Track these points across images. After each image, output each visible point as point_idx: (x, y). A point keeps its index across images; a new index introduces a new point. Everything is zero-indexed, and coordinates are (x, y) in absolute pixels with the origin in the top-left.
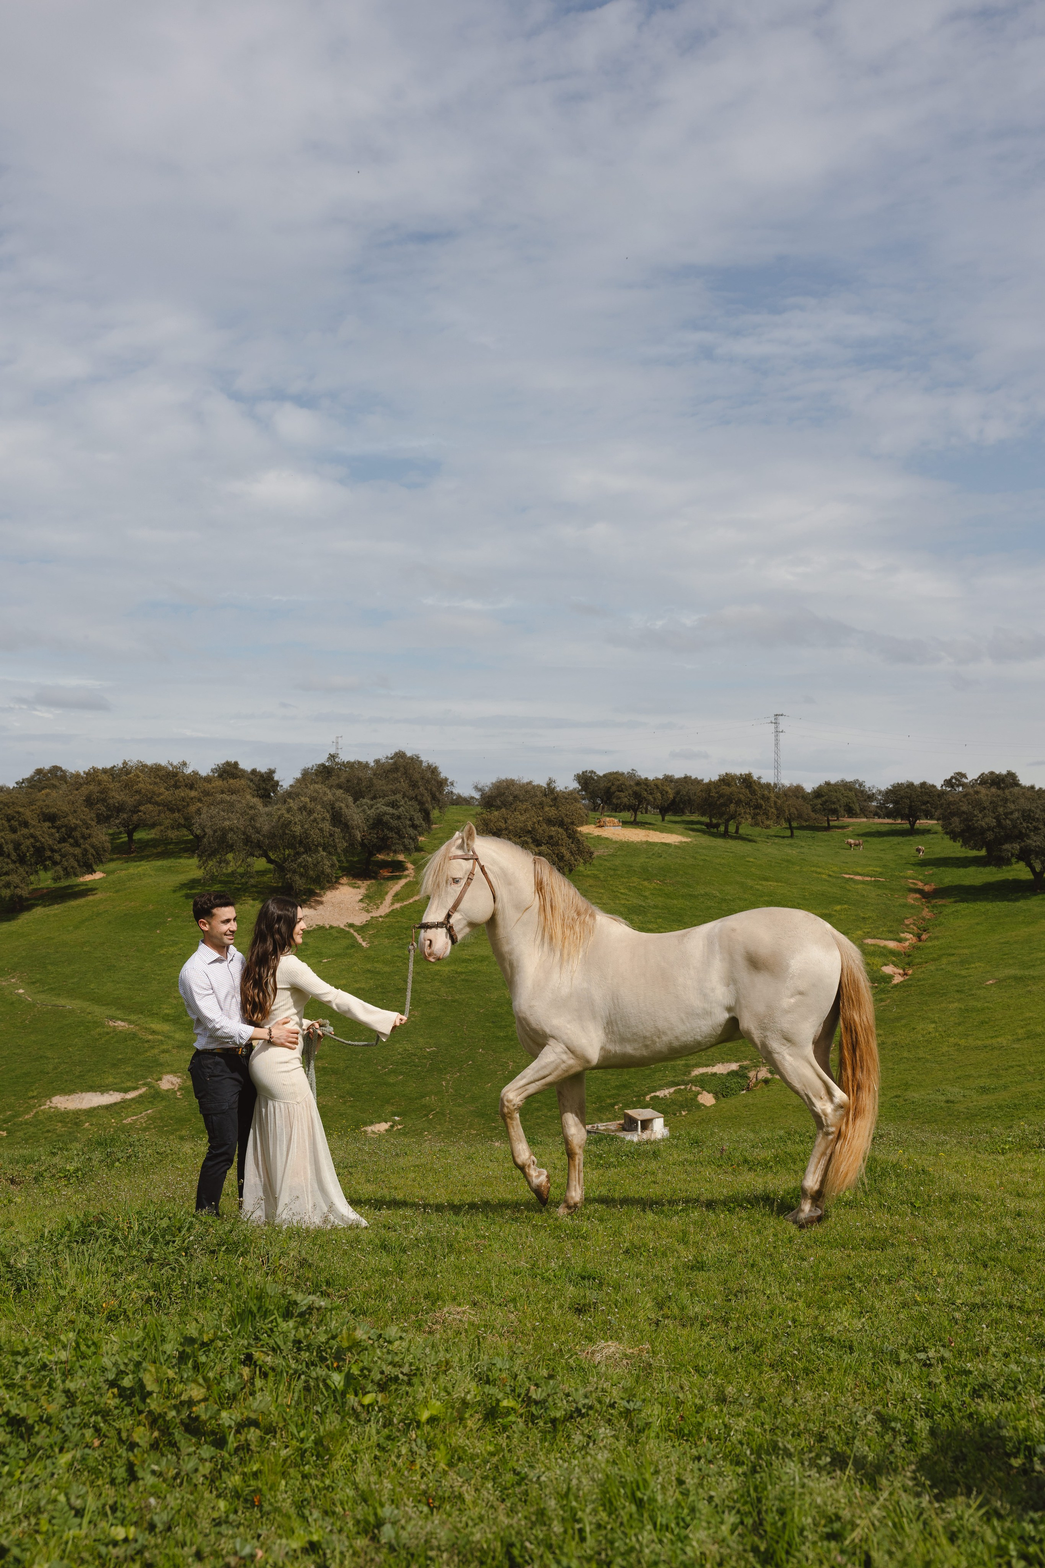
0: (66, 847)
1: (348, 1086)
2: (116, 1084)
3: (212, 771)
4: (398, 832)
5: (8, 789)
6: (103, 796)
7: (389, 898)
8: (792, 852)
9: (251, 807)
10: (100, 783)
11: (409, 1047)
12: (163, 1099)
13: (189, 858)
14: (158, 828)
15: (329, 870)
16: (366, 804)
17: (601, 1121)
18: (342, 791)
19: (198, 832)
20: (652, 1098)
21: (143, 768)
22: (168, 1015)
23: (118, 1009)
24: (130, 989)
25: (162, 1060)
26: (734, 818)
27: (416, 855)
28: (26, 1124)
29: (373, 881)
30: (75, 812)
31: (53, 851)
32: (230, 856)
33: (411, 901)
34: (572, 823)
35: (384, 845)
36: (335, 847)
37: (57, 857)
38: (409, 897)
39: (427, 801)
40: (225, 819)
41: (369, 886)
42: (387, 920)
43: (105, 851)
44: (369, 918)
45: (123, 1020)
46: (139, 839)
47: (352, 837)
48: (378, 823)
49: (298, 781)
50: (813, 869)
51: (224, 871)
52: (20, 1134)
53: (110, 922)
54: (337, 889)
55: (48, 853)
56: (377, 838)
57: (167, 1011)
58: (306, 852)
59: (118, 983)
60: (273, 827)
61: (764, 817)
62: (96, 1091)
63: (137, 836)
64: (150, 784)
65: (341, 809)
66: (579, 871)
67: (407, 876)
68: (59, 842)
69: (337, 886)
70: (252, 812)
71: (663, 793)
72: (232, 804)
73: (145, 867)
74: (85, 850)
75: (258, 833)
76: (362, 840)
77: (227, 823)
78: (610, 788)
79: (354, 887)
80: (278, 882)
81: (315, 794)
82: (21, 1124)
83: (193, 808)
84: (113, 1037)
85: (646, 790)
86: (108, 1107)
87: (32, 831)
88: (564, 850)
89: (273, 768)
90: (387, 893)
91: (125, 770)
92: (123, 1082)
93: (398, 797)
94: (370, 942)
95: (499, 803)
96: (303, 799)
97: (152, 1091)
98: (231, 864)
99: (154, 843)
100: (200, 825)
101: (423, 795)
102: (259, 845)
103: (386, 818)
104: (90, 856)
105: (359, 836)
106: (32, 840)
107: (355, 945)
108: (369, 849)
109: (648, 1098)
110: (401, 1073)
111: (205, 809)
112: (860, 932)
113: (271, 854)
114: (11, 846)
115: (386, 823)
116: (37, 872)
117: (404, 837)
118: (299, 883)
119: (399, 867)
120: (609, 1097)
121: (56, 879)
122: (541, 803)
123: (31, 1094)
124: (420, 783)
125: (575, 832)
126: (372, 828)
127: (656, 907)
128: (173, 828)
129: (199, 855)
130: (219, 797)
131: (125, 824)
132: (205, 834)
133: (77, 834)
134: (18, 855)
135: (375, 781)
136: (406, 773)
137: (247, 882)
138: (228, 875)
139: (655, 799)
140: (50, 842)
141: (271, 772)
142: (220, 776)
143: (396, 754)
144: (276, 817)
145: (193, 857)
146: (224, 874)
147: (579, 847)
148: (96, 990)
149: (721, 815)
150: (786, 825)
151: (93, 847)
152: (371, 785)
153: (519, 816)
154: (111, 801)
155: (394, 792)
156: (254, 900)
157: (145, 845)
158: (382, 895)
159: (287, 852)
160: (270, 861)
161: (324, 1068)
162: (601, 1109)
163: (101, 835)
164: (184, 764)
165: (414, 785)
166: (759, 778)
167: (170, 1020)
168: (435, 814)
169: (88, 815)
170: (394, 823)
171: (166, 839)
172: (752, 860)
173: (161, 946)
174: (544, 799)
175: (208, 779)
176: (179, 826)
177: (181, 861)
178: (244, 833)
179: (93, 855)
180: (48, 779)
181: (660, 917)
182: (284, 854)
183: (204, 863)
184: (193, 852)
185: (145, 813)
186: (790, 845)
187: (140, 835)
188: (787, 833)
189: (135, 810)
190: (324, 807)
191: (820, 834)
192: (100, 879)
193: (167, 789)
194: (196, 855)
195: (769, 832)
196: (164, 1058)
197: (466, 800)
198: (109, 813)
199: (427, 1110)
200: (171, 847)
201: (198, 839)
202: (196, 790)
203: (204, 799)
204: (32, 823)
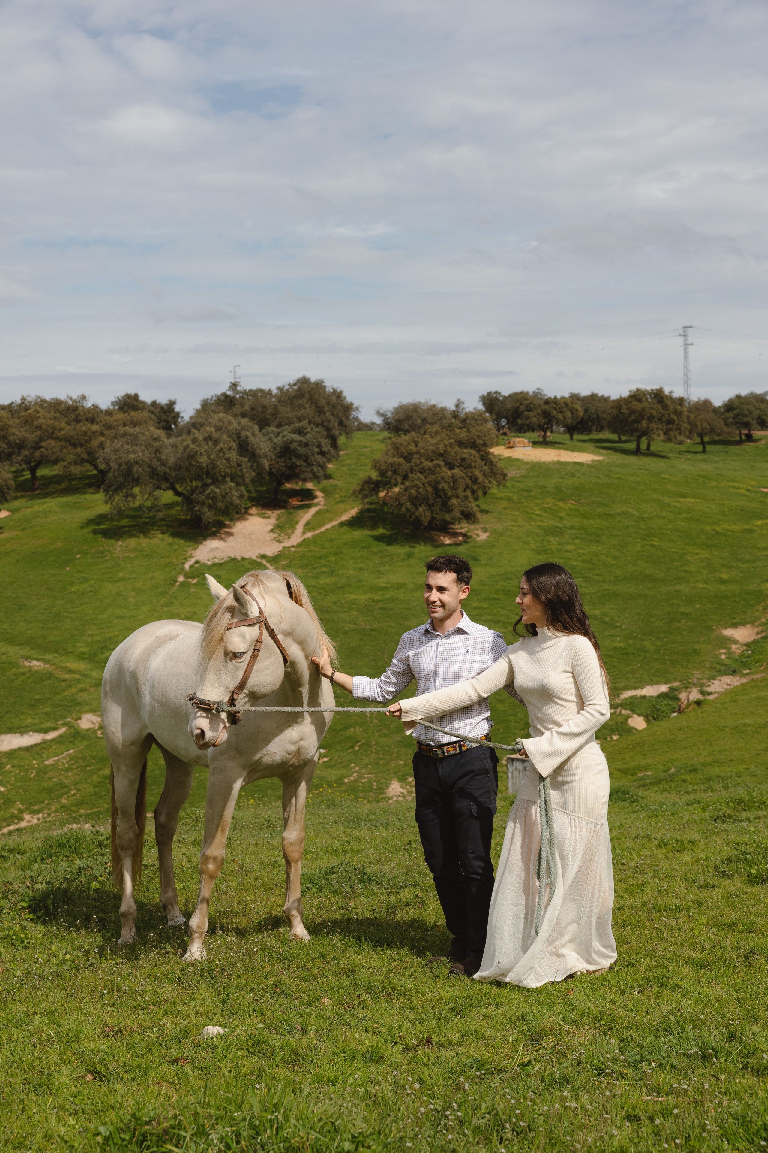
2: (35, 725)
3: (113, 403)
4: (306, 459)
6: (4, 433)
7: (300, 528)
8: (708, 467)
9: (156, 440)
12: (84, 738)
13: (94, 493)
14: (62, 464)
15: (238, 502)
16: (273, 432)
18: (247, 420)
19: (102, 467)
21: (42, 403)
22: (84, 653)
23: (32, 648)
24: (43, 628)
25: (80, 700)
26: (647, 434)
27: (325, 483)
29: (283, 511)
32: (136, 490)
33: (323, 529)
34: (485, 445)
35: (292, 474)
36: (243, 477)
38: (320, 526)
39: (334, 427)
40: (129, 453)
41: (279, 515)
42: (300, 549)
43: (9, 489)
44: (281, 549)
45: (38, 660)
46: (43, 476)
47: (260, 466)
48: (286, 451)
49: (198, 412)
50: (731, 484)
51: (131, 505)
53: (18, 561)
54: (247, 519)
56: (285, 466)
57: (82, 649)
58: (213, 483)
59: (31, 622)
60: (178, 459)
61: (677, 433)
62: (15, 733)
63: (39, 473)
64: (51, 419)
65: (247, 437)
66: (492, 494)
67: (316, 505)
69: (247, 516)
70: (156, 444)
71: (573, 411)
72: (135, 437)
73: (50, 504)
75: (164, 465)
76: (271, 469)
77: (132, 456)
78: (518, 408)
79: (264, 517)
80: (187, 515)
81: (220, 424)
83: (95, 443)
84: (29, 678)
85: (555, 409)
86: (29, 749)
88: (478, 473)
89: (173, 399)
90: (297, 522)
91: (24, 406)
92: (42, 723)
93: (305, 423)
95: (406, 426)
96: (208, 429)
97: (72, 731)
98: (138, 498)
99: (57, 479)
100: (104, 459)
101: (330, 421)
102: (165, 478)
103: (293, 445)
105: (266, 464)
108: (278, 478)
111: (108, 443)
113: (178, 487)
115: (294, 451)
117: (313, 465)
118: (208, 515)
119: (308, 495)
122: (450, 425)
124: (326, 409)
125: (488, 453)
126: (280, 457)
127: (572, 528)
128: (76, 464)
129: (105, 490)
130: (122, 430)
131: (27, 461)
132: (110, 468)
135: (280, 408)
136: (311, 399)
137: (155, 516)
138: (135, 509)
139: (565, 417)
141: (172, 403)
142: (121, 409)
143: (298, 380)
144: (182, 448)
145: (97, 492)
146: (131, 509)
147: (492, 469)
148: (9, 631)
149: (633, 431)
150: (698, 440)
152: (275, 413)
153: (430, 439)
154: (12, 438)
155: (300, 419)
156: (163, 533)
157: (48, 481)
158: (292, 525)
159: (194, 484)
160: (177, 493)
163: (4, 473)
164: (84, 397)
165: (320, 411)
166: (671, 392)
167: (86, 659)
168: (342, 440)
170: (302, 450)
171: (70, 475)
172: (667, 476)
173: (72, 584)
174: (453, 420)
175: (109, 413)
176: (83, 461)
177: (87, 496)
178: (150, 466)
181: (577, 538)
182: (191, 486)
183: (110, 498)
184: (99, 487)
185: (47, 449)
186: (704, 460)
187: (43, 472)
188: (700, 448)
189: (37, 446)
190: (229, 436)
191: (732, 448)
192: (6, 518)
193: (68, 424)
194: (102, 490)
195: (682, 448)
196: (82, 697)
197: (369, 427)
198: (11, 450)
199: (352, 741)
200: (75, 482)
201: (103, 473)
202: (97, 424)
203: (106, 433)
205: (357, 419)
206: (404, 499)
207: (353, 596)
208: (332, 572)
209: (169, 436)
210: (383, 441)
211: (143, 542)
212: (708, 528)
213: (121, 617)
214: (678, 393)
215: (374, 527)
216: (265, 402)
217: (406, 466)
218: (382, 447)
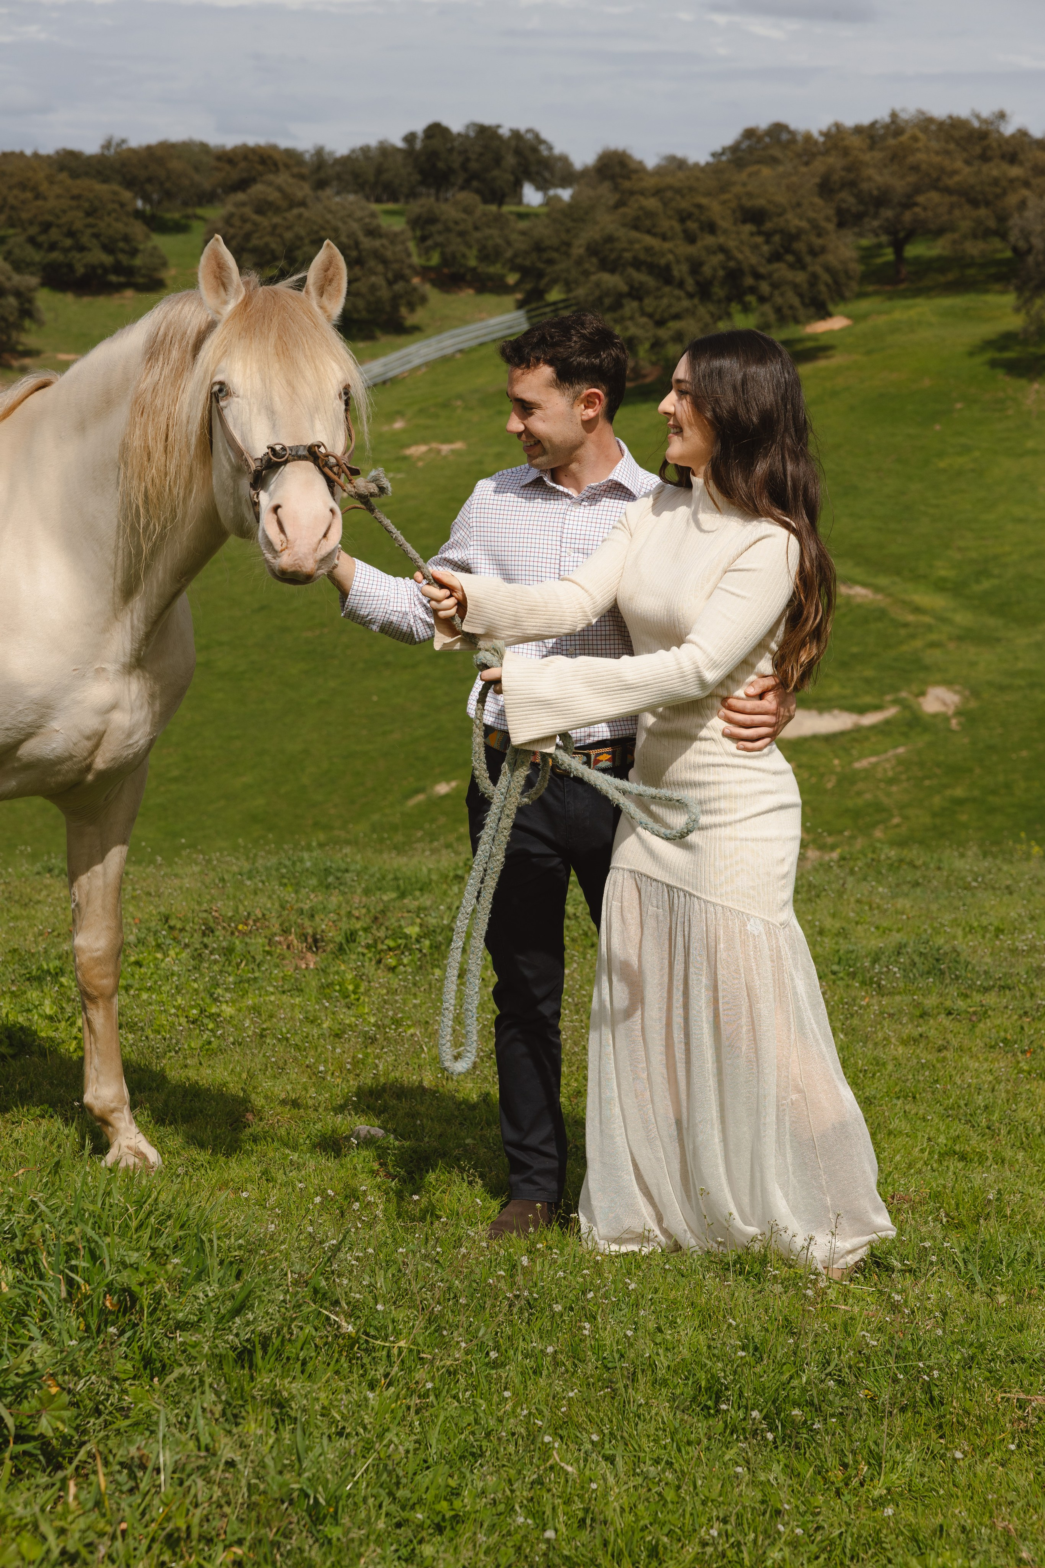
0: (781, 270)
2: (845, 697)
6: (852, 176)
10: (846, 152)
12: (926, 729)
14: (950, 237)
19: (1020, 244)
21: (926, 123)
22: (944, 580)
23: (858, 565)
24: (880, 529)
25: (928, 661)
30: (799, 205)
31: (758, 276)
37: (765, 288)
43: (849, 277)
45: (864, 585)
46: (917, 258)
55: (749, 281)
57: (943, 573)
62: (810, 709)
63: (912, 251)
64: (937, 153)
68: (770, 261)
73: (922, 309)
74: (814, 277)
83: (1012, 200)
84: (844, 615)
86: (829, 739)
87: (722, 240)
91: (895, 126)
92: (858, 695)
97: (908, 714)
99: (940, 265)
100: (1022, 231)
104: (823, 288)
106: (721, 257)
111: (1034, 201)
114: (685, 267)
116: (729, 315)
128: (975, 236)
129: (1019, 288)
131: (890, 229)
132: (1032, 248)
133: (800, 246)
134: (698, 283)
140: (754, 260)
145: (1003, 292)
151: (828, 269)
154: (865, 186)
157: (925, 267)
163: (846, 250)
164: (1002, 116)
169: (823, 211)
171: (963, 258)
173: (941, 455)
176: (987, 233)
177: (988, 298)
179: (827, 285)
180: (763, 149)
183: (1026, 302)
184: (1010, 281)
185: (925, 209)
187: (914, 250)
189: (908, 203)
192: (842, 330)
193: (968, 162)
194: (1011, 288)
196: (932, 656)
198: (861, 208)
200: (971, 272)
201: (1019, 257)
202: (1021, 164)
203: (1035, 181)
204: (723, 224)
213: (1020, 521)
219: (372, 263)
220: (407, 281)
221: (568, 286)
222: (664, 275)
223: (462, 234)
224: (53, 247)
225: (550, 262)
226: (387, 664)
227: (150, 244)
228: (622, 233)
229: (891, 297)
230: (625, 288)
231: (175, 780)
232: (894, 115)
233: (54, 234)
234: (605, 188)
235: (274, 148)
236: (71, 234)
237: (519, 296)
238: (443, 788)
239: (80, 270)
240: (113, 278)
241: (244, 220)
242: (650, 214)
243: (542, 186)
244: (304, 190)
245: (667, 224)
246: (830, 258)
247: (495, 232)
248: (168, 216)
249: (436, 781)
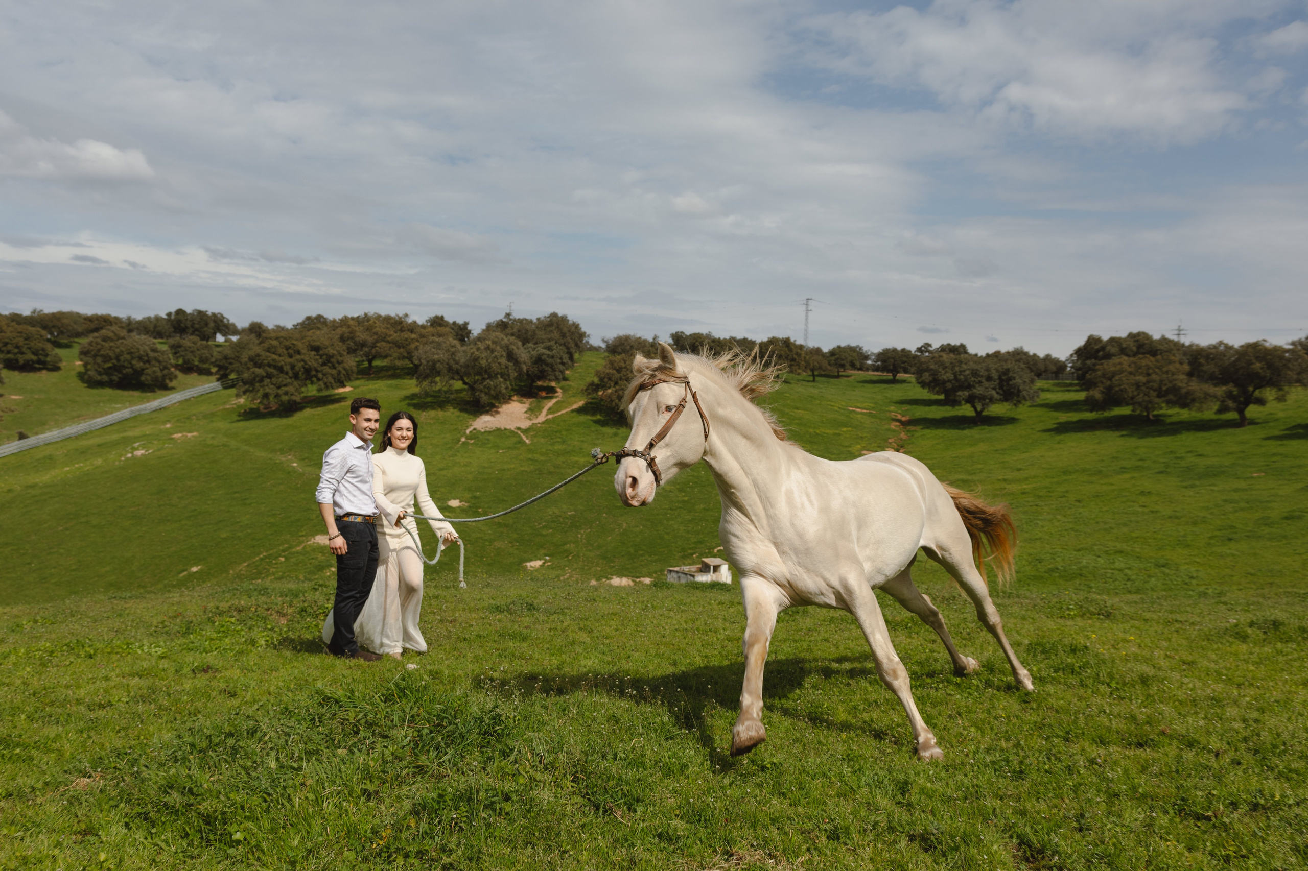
0: (326, 369)
1: (515, 536)
3: (426, 321)
4: (552, 366)
5: (287, 330)
6: (352, 335)
7: (544, 412)
8: (816, 391)
9: (453, 347)
10: (349, 326)
11: (556, 511)
13: (410, 379)
14: (389, 359)
15: (504, 391)
16: (531, 347)
17: (684, 564)
18: (514, 338)
19: (417, 362)
20: (719, 551)
21: (379, 317)
27: (563, 383)
28: (298, 553)
29: (534, 399)
30: (333, 345)
31: (317, 371)
32: (438, 379)
33: (559, 413)
35: (542, 376)
36: (509, 375)
37: (320, 375)
38: (558, 411)
39: (572, 347)
40: (434, 354)
41: (531, 402)
42: (543, 425)
43: (352, 372)
44: (531, 424)
46: (377, 366)
47: (520, 370)
48: (539, 360)
49: (484, 330)
50: (829, 403)
51: (434, 388)
52: (293, 560)
54: (510, 403)
55: (314, 373)
56: (538, 370)
58: (489, 378)
60: (467, 360)
61: (797, 367)
63: (375, 363)
64: (384, 328)
65: (513, 349)
67: (557, 397)
68: (322, 365)
69: (510, 401)
70: (454, 350)
72: (439, 344)
73: (380, 384)
74: (339, 372)
75: (457, 363)
76: (528, 371)
77: (436, 357)
79: (521, 403)
80: (470, 398)
81: (496, 339)
82: (294, 553)
83: (413, 346)
87: (303, 357)
89: (467, 321)
90: (543, 407)
91: (366, 318)
93: (552, 343)
94: (532, 440)
95: (620, 350)
96: (488, 342)
98: (439, 384)
99: (385, 368)
100: (418, 357)
101: (569, 343)
102: (458, 372)
103: (544, 357)
104: (342, 376)
105: (525, 368)
106: (303, 363)
107: (521, 442)
108: (532, 378)
109: (716, 551)
110: (551, 528)
111: (421, 346)
112: (859, 446)
113: (465, 379)
114: (288, 367)
115: (544, 360)
116: (306, 385)
117: (556, 370)
118: (484, 399)
119: (552, 390)
120: (690, 549)
121: (320, 390)
122: (649, 351)
123: (301, 534)
124: (567, 335)
126: (535, 364)
128: (399, 359)
129: (417, 378)
130: (431, 338)
131: (367, 355)
132: (421, 363)
133: (334, 360)
134: (294, 373)
135: (537, 332)
136: (558, 327)
137: (449, 397)
138: (434, 391)
140: (316, 365)
141: (466, 324)
142: (432, 325)
143: (550, 314)
144: (470, 353)
145: (413, 379)
150: (811, 373)
151: (345, 369)
152: (534, 334)
154: (357, 339)
155: (550, 340)
156: (454, 408)
157: (380, 369)
158: (540, 409)
159: (476, 377)
160: (465, 383)
161: (499, 523)
162: (684, 557)
163: (351, 362)
164: (406, 315)
165: (563, 335)
166: (795, 340)
168: (576, 356)
169: (342, 347)
170: (549, 361)
171: (394, 366)
172: (788, 395)
175: (423, 327)
176: (404, 358)
177: (405, 381)
178: (448, 364)
179: (344, 375)
180: (314, 324)
182: (474, 379)
183: (420, 383)
184: (413, 375)
185: (380, 348)
186: (813, 387)
187: (377, 363)
188: (811, 378)
189: (374, 346)
190: (501, 347)
191: (832, 380)
192: (349, 391)
193: (396, 332)
194: (415, 377)
195: (800, 377)
197: (597, 349)
198: (356, 347)
199: (568, 552)
200: (398, 371)
201: (417, 366)
202: (415, 333)
203: (421, 340)
204: (303, 351)
205: (587, 342)
206: (614, 397)
207: (576, 459)
208: (563, 442)
209: (462, 345)
210: (604, 359)
211: (440, 413)
212: (811, 430)
214: (800, 342)
215: (594, 414)
216: (528, 327)
217: (618, 376)
218: (603, 362)
219: (154, 362)
220: (169, 369)
221: (238, 372)
222: (281, 369)
223: (192, 352)
224: (9, 352)
225: (231, 363)
226: (168, 520)
227: (54, 352)
228: (263, 353)
229: (368, 379)
230: (264, 374)
231: (74, 570)
232: (366, 314)
233: (9, 347)
234: (253, 336)
235: (109, 315)
236: (17, 347)
237: (218, 376)
238: (195, 569)
239: (21, 362)
240: (37, 366)
241: (97, 344)
242: (275, 347)
243: (224, 335)
244: (123, 333)
245: (280, 351)
246: (345, 365)
247: (206, 351)
248: (62, 341)
249: (192, 566)
